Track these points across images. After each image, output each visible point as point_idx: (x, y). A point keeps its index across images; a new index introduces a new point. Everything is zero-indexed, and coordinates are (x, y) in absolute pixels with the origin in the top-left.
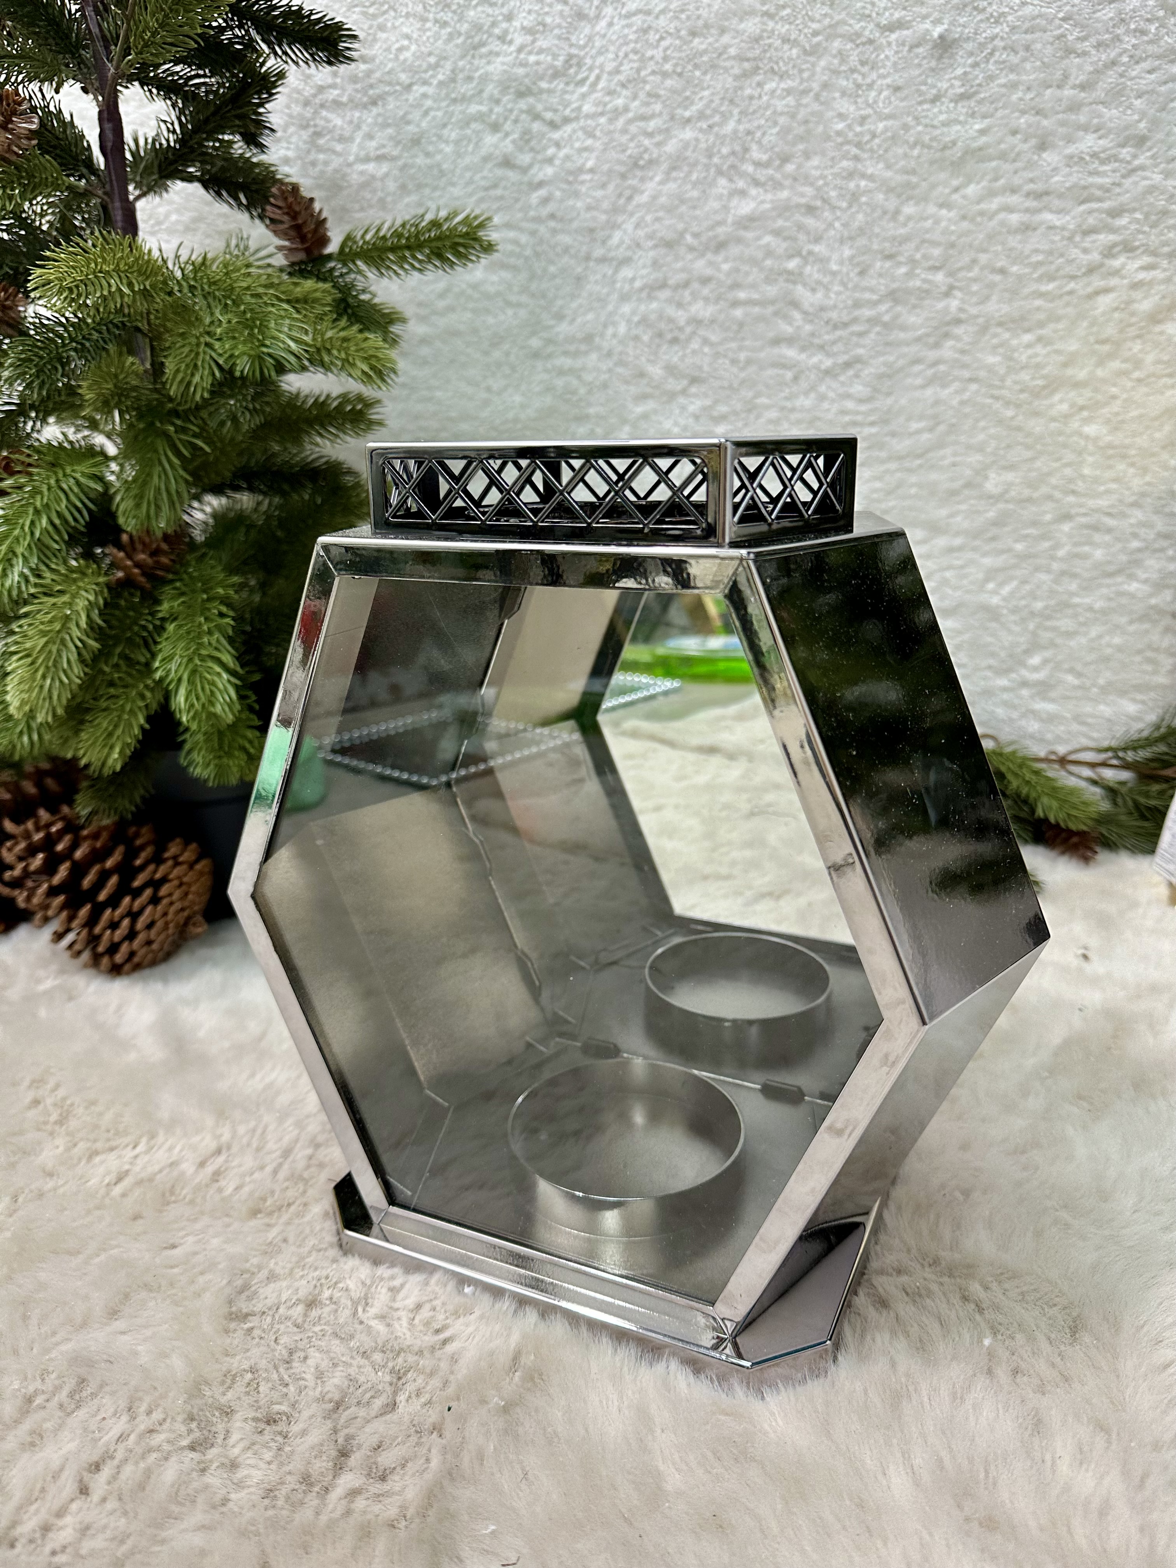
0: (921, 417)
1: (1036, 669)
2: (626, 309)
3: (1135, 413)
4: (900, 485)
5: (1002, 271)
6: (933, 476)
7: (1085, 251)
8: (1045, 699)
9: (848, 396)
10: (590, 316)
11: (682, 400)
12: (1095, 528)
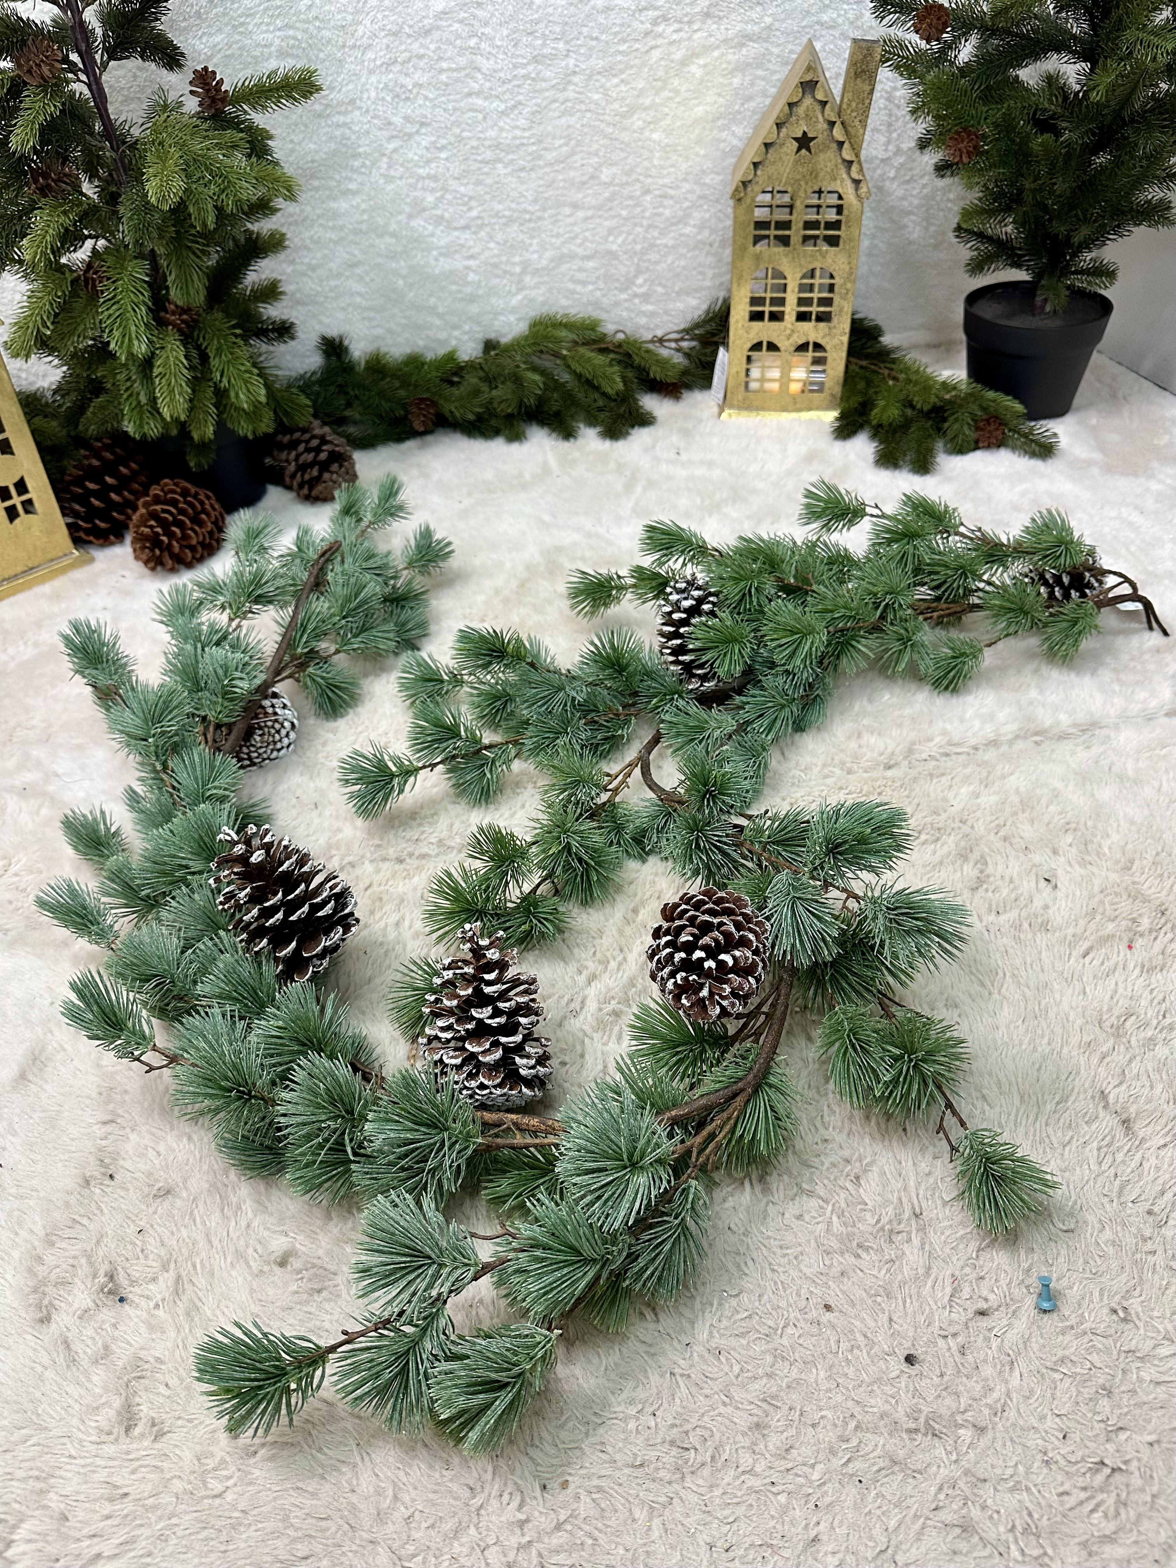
0: (561, 137)
1: (641, 286)
2: (373, 79)
3: (678, 124)
4: (554, 181)
5: (597, 38)
6: (572, 174)
7: (642, 22)
8: (648, 303)
9: (517, 127)
10: (351, 87)
11: (417, 138)
12: (664, 196)
